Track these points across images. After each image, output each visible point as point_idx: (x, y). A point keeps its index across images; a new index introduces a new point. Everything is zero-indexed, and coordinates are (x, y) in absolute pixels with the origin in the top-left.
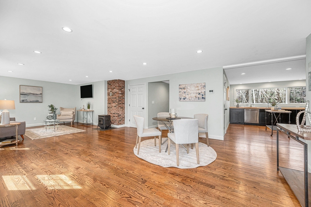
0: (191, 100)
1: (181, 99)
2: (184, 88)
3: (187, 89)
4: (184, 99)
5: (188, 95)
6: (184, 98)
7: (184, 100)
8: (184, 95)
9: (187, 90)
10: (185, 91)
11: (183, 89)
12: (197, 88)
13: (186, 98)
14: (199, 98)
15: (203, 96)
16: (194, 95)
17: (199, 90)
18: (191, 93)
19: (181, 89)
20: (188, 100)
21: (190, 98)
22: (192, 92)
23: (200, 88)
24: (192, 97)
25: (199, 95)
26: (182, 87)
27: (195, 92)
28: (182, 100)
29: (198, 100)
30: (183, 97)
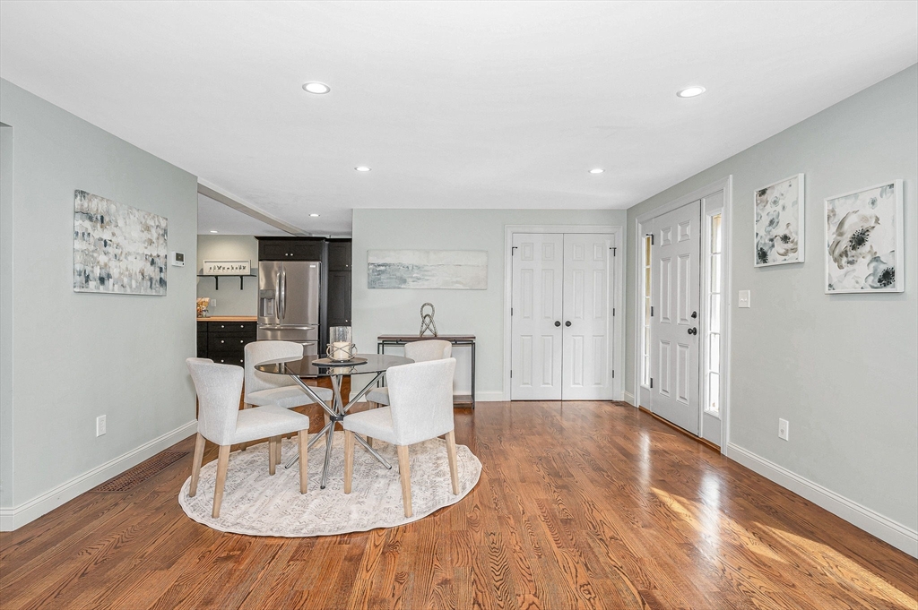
0: (129, 292)
1: (87, 279)
2: (102, 218)
3: (115, 230)
4: (102, 280)
5: (118, 263)
6: (104, 275)
7: (102, 289)
8: (103, 259)
9: (114, 234)
10: (106, 236)
11: (99, 225)
12: (146, 235)
13: (109, 276)
14: (151, 279)
15: (162, 275)
16: (137, 265)
17: (151, 242)
18: (128, 254)
19: (90, 219)
20: (117, 289)
21: (126, 280)
22: (131, 248)
23: (154, 234)
24: (130, 276)
25: (152, 268)
26: (95, 206)
27: (142, 250)
28: (93, 284)
29: (149, 292)
30: (97, 272)
